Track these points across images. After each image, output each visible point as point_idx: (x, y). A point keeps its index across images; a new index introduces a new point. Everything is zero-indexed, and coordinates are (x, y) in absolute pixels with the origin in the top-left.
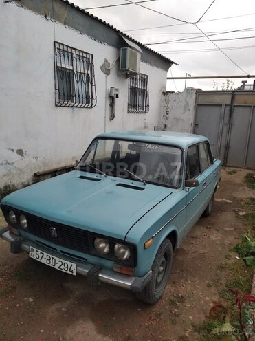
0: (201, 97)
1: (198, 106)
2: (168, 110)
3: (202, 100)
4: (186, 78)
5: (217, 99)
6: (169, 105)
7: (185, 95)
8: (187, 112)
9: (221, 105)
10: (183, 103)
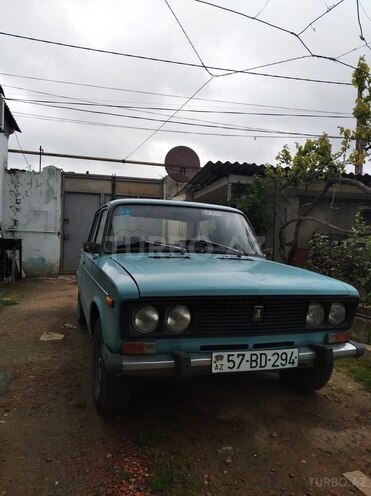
0: (68, 182)
1: (65, 194)
2: (19, 197)
3: (72, 186)
4: (41, 154)
5: (93, 186)
6: (21, 190)
7: (46, 177)
8: (52, 202)
9: (99, 194)
10: (44, 188)
